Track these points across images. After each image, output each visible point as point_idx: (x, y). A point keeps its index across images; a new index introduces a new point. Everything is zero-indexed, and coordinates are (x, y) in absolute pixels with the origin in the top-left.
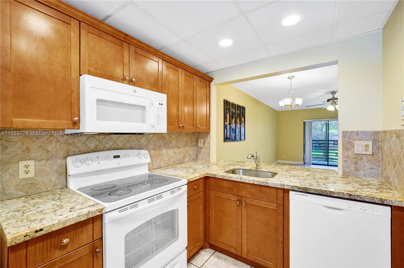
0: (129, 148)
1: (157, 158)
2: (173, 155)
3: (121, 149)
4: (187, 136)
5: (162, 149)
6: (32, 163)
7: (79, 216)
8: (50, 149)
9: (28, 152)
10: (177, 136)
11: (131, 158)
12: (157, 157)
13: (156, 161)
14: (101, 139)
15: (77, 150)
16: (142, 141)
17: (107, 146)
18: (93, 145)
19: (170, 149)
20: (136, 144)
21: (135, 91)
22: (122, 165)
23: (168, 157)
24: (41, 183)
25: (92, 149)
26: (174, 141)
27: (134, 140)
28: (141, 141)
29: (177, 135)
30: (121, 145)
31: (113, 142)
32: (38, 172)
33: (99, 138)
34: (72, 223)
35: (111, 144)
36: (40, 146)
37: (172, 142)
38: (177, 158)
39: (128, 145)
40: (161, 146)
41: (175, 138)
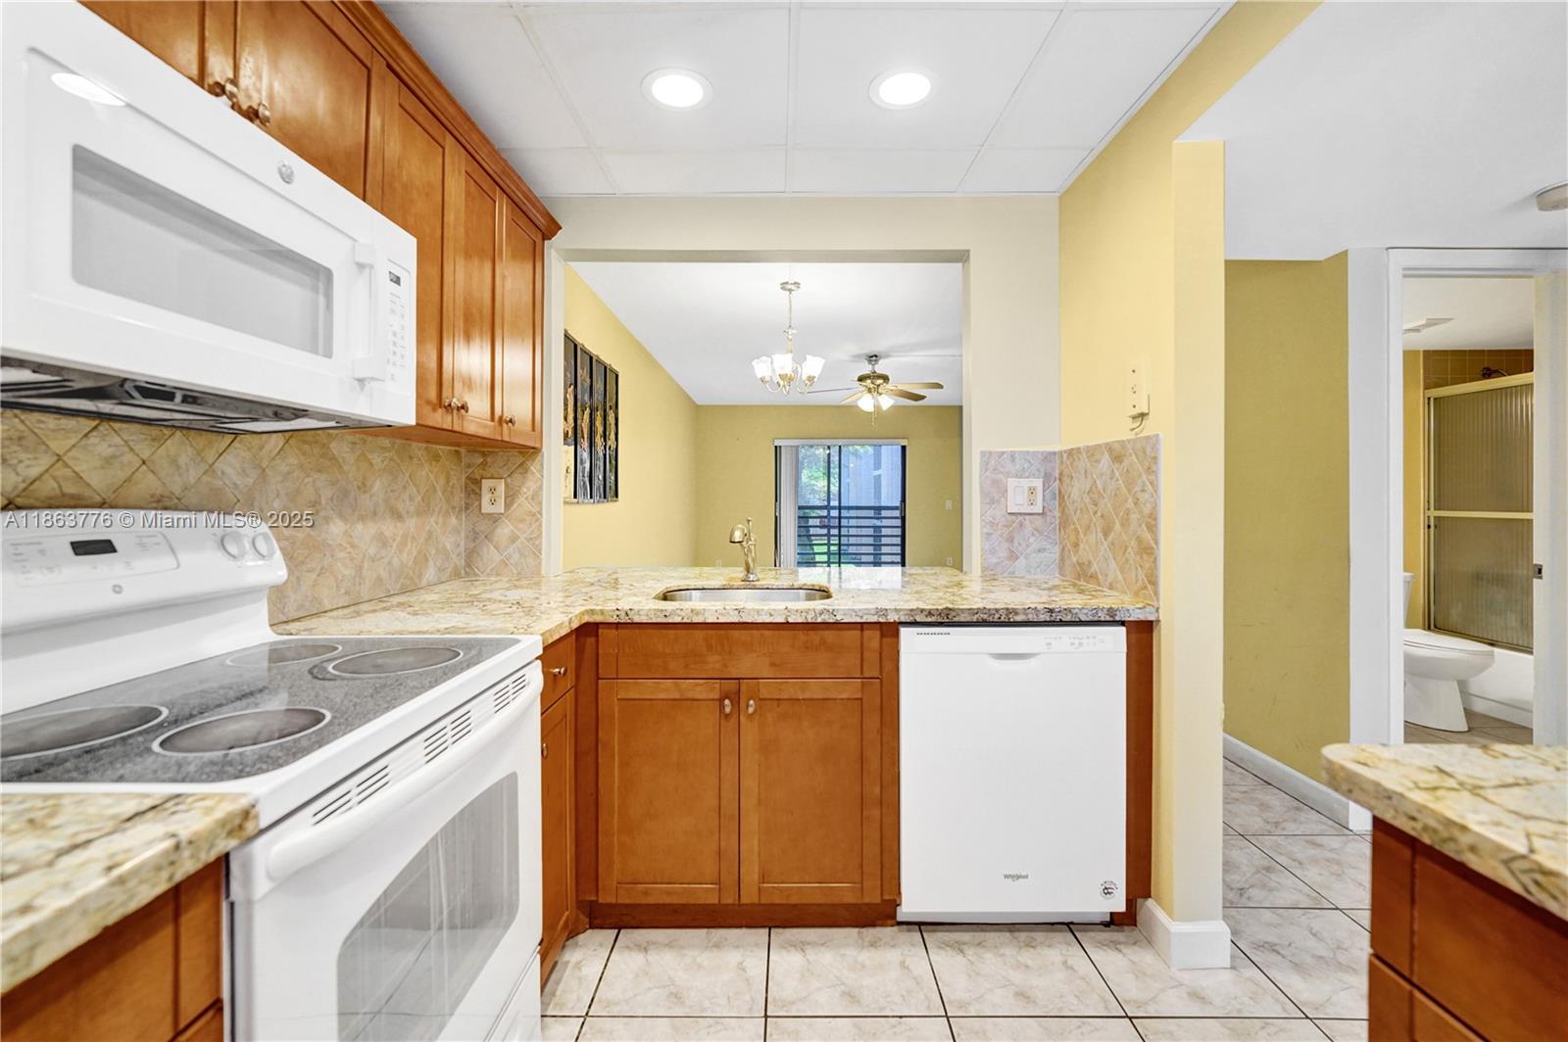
0: (154, 505)
1: (303, 563)
2: (372, 551)
3: (104, 504)
4: (434, 463)
5: (327, 520)
10: (391, 459)
11: (183, 557)
12: (301, 559)
13: (298, 578)
16: (229, 470)
19: (363, 520)
20: (192, 480)
22: (133, 595)
23: (352, 559)
26: (378, 483)
27: (183, 460)
28: (220, 466)
30: (99, 481)
31: (45, 460)
34: (80, 934)
35: (34, 472)
37: (372, 486)
38: (389, 563)
39: (147, 483)
40: (320, 503)
41: (384, 470)
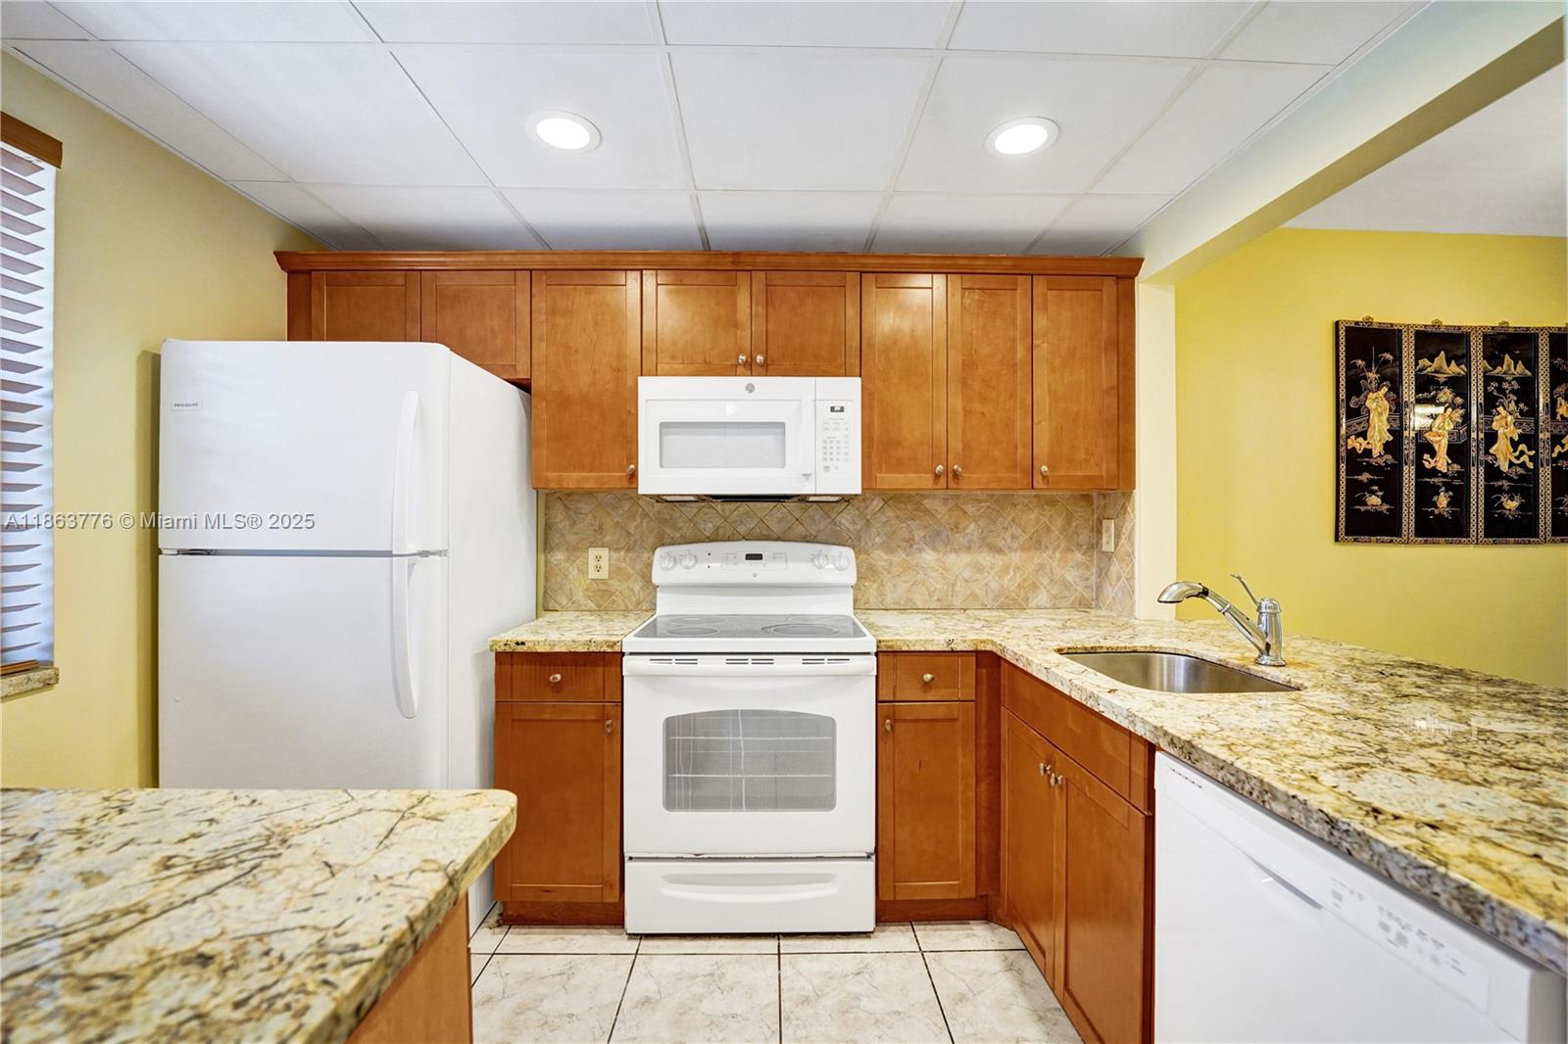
1: (900, 576)
2: (966, 574)
3: (778, 539)
4: (1046, 507)
5: (920, 550)
6: (604, 552)
7: (574, 642)
8: (632, 528)
9: (601, 533)
10: (989, 507)
11: (790, 565)
13: (894, 585)
14: (727, 513)
15: (678, 535)
16: (844, 521)
17: (742, 529)
18: (710, 525)
19: (956, 552)
20: (822, 528)
21: (750, 388)
22: (761, 579)
23: (944, 579)
24: (617, 593)
25: (708, 535)
26: (972, 526)
27: (817, 518)
28: (838, 519)
29: (989, 504)
30: (777, 529)
31: (756, 521)
32: (616, 572)
33: (723, 511)
34: (564, 650)
35: (752, 526)
36: (618, 522)
37: (965, 528)
38: (986, 585)
39: (800, 530)
40: (914, 540)
41: (980, 516)
